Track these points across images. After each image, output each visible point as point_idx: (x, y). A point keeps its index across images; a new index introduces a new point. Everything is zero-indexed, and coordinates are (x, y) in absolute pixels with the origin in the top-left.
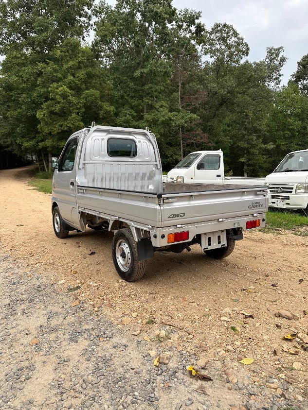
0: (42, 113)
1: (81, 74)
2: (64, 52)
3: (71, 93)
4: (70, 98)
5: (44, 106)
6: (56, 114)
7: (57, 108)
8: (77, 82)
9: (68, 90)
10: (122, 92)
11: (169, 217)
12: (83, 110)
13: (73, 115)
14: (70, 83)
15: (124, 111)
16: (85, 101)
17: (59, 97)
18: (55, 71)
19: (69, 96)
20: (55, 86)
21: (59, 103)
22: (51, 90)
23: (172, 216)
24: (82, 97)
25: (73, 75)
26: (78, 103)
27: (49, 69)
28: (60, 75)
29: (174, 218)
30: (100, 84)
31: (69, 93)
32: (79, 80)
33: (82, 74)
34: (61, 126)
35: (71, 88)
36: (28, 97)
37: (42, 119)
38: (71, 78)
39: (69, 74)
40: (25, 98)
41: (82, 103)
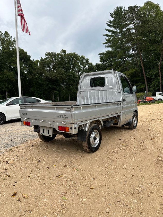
11: (22, 114)
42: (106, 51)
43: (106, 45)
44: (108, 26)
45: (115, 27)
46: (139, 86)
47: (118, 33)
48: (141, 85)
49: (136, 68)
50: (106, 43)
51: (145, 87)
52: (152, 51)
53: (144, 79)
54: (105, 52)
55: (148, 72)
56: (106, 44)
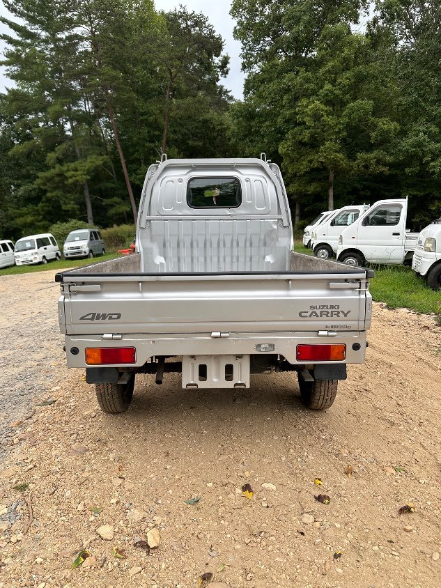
0: (286, 146)
1: (345, 78)
2: (326, 49)
3: (326, 111)
4: (325, 118)
5: (289, 135)
6: (304, 145)
7: (306, 135)
8: (336, 92)
9: (322, 106)
10: (415, 96)
11: (82, 318)
12: (344, 134)
13: (327, 144)
14: (327, 95)
15: (416, 127)
16: (347, 120)
17: (309, 118)
18: (307, 80)
19: (323, 116)
20: (305, 104)
21: (309, 128)
22: (299, 111)
23: (90, 316)
24: (344, 113)
25: (333, 82)
26: (337, 124)
27: (299, 79)
28: (312, 86)
29: (95, 321)
30: (376, 88)
31: (323, 110)
32: (340, 89)
33: (347, 78)
34: (310, 162)
35: (327, 103)
36: (272, 126)
37: (285, 154)
38: (328, 87)
39: (326, 82)
40: (267, 127)
41: (343, 124)
42: (7, 89)
43: (8, 70)
44: (9, 8)
45: (32, 20)
46: (114, 206)
47: (44, 41)
48: (120, 203)
49: (105, 156)
50: (7, 63)
51: (132, 209)
52: (142, 114)
53: (125, 188)
54: (6, 93)
55: (135, 170)
56: (8, 67)
